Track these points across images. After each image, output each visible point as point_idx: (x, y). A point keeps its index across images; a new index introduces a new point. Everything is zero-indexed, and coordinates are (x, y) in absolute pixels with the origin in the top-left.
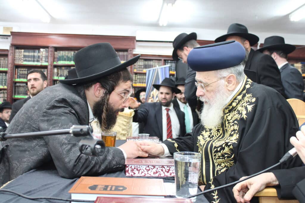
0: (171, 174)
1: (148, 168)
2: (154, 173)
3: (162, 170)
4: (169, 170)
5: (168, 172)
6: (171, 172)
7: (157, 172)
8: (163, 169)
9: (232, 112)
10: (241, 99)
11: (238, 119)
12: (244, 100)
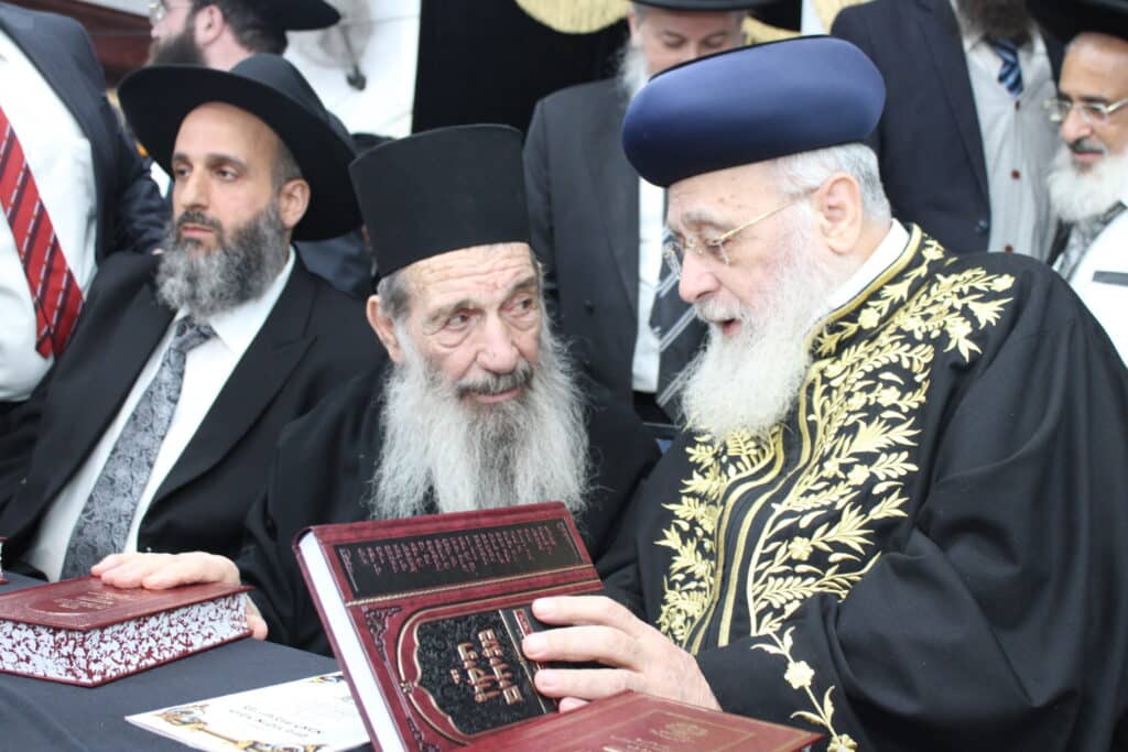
9: (854, 347)
10: (905, 297)
11: (906, 364)
12: (929, 295)
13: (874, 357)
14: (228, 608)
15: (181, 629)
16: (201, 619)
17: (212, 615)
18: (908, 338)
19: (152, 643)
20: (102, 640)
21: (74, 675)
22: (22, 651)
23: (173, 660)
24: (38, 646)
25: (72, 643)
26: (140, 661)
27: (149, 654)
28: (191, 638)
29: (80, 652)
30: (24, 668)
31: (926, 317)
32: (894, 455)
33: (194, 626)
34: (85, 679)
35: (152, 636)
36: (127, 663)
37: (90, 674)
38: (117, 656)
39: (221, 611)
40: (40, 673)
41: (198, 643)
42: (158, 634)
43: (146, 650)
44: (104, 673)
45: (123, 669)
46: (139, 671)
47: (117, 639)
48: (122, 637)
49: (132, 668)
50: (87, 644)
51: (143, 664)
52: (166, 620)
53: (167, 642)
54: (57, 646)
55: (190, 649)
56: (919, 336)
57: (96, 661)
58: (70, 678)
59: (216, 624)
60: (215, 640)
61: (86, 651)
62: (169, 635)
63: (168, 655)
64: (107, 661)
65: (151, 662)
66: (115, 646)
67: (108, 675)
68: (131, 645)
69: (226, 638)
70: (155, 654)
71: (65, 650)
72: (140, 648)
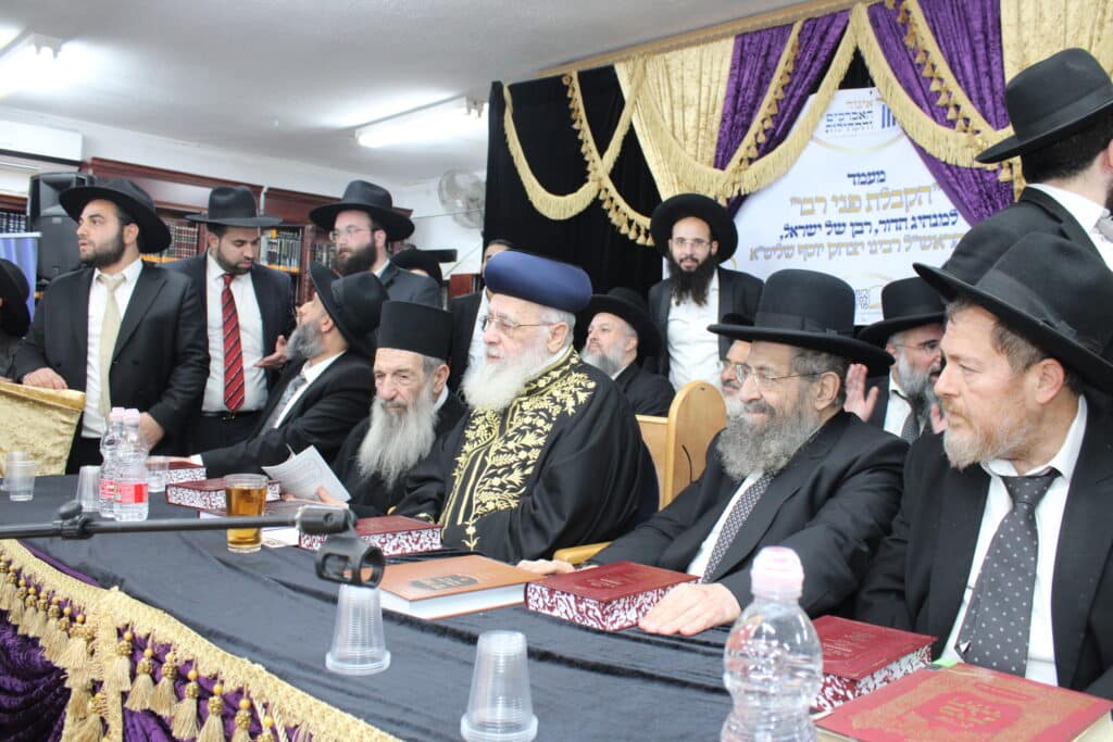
0: (421, 547)
1: (383, 540)
2: (394, 548)
3: (407, 541)
4: (419, 538)
5: (417, 543)
6: (421, 541)
7: (398, 546)
8: (410, 537)
11: (550, 411)
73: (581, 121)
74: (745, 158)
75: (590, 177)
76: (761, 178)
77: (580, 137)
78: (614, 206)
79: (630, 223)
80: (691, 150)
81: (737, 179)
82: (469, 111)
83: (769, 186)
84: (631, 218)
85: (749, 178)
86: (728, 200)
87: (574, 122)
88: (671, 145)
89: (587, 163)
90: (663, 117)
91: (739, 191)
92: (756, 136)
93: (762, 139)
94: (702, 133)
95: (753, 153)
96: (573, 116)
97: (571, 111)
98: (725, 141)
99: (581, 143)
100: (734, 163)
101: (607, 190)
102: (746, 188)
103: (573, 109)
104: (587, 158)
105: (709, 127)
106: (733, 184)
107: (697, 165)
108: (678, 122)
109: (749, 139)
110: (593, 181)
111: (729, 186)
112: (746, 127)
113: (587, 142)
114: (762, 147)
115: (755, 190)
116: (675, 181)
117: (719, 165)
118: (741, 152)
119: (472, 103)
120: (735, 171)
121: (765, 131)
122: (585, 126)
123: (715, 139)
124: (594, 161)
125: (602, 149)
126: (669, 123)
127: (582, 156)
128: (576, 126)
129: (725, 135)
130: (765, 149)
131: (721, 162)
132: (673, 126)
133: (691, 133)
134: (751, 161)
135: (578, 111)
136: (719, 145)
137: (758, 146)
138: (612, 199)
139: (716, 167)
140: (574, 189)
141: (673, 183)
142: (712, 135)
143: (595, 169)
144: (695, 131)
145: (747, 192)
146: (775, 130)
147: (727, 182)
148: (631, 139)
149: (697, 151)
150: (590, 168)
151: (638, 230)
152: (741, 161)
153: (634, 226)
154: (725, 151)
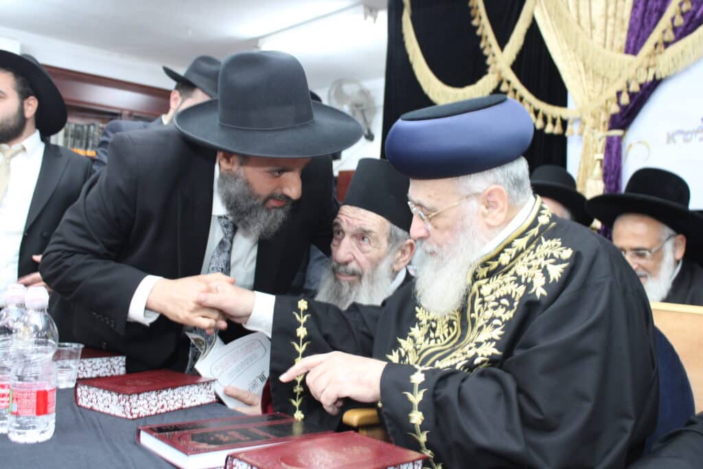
9: (495, 277)
10: (524, 248)
11: (513, 296)
12: (535, 252)
13: (501, 289)
14: (205, 388)
15: (179, 396)
16: (190, 393)
17: (197, 391)
18: (518, 281)
19: (164, 402)
20: (138, 399)
21: (125, 413)
22: (106, 403)
23: (175, 411)
24: (112, 401)
25: (124, 400)
26: (158, 409)
27: (163, 407)
28: (185, 401)
29: (128, 404)
30: (107, 411)
31: (529, 267)
32: (489, 343)
33: (186, 396)
34: (129, 417)
35: (165, 399)
36: (150, 411)
37: (132, 414)
38: (146, 407)
39: (201, 390)
40: (112, 413)
41: (188, 404)
42: (167, 398)
43: (161, 405)
44: (139, 413)
45: (148, 413)
46: (156, 414)
47: (146, 399)
48: (149, 398)
49: (153, 413)
50: (131, 400)
51: (159, 412)
52: (172, 392)
53: (172, 402)
54: (119, 401)
55: (184, 406)
56: (523, 280)
57: (135, 408)
58: (124, 416)
59: (199, 395)
60: (198, 403)
61: (130, 404)
62: (173, 399)
63: (172, 408)
64: (141, 409)
65: (163, 411)
66: (145, 402)
67: (140, 415)
68: (153, 403)
69: (203, 402)
70: (166, 407)
71: (122, 403)
72: (158, 404)
73: (480, 18)
74: (661, 42)
75: (490, 70)
76: (678, 61)
77: (479, 32)
78: (518, 97)
79: (536, 112)
80: (598, 37)
81: (652, 63)
82: (366, 17)
83: (687, 69)
84: (537, 108)
85: (665, 62)
86: (641, 86)
87: (473, 18)
88: (577, 34)
89: (486, 57)
90: (568, 8)
91: (655, 76)
92: (673, 20)
93: (680, 21)
94: (611, 21)
95: (670, 36)
96: (473, 13)
97: (470, 9)
98: (637, 27)
99: (479, 38)
100: (648, 47)
101: (509, 83)
102: (662, 72)
103: (472, 8)
104: (486, 52)
105: (619, 14)
106: (648, 69)
107: (607, 52)
108: (584, 13)
109: (665, 22)
110: (493, 73)
111: (643, 71)
112: (661, 13)
113: (487, 37)
114: (680, 30)
115: (672, 72)
116: (582, 69)
117: (630, 51)
118: (656, 36)
119: (368, 11)
120: (650, 56)
121: (683, 14)
122: (485, 21)
123: (626, 25)
124: (494, 55)
125: (503, 41)
126: (574, 15)
127: (480, 51)
128: (475, 23)
129: (637, 20)
130: (682, 33)
131: (633, 47)
132: (578, 16)
133: (599, 22)
134: (667, 44)
135: (477, 8)
136: (631, 30)
137: (675, 29)
138: (515, 91)
139: (627, 52)
140: (472, 81)
141: (580, 72)
142: (623, 22)
143: (495, 62)
144: (603, 20)
145: (663, 76)
146: (695, 13)
147: (640, 66)
148: (534, 32)
149: (605, 39)
150: (489, 61)
151: (545, 119)
152: (656, 45)
153: (540, 115)
154: (638, 37)
